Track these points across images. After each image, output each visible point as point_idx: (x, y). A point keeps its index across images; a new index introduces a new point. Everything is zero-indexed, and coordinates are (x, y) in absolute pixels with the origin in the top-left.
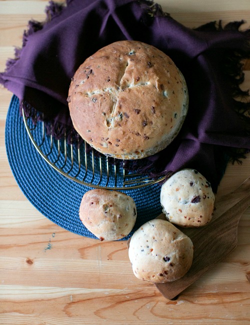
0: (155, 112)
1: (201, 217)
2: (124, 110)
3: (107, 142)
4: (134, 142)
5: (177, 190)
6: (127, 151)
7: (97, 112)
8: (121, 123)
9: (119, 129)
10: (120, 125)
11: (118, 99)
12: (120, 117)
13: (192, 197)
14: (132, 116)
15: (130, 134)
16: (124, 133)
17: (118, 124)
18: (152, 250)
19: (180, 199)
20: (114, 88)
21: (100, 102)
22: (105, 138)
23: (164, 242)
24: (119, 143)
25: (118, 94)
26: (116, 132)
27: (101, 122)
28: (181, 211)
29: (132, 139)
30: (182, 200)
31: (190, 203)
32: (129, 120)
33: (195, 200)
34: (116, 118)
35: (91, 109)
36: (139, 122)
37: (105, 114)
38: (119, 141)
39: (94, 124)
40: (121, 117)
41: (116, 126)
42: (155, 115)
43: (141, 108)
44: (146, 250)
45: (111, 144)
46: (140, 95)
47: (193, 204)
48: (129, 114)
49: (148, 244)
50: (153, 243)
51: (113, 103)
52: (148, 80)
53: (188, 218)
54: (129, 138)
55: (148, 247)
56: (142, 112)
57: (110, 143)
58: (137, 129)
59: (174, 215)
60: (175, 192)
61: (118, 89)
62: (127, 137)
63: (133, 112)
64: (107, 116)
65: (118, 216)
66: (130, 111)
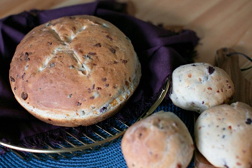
0: (111, 39)
1: (227, 82)
2: (86, 52)
3: (95, 89)
4: (119, 71)
5: (190, 76)
6: (119, 85)
7: (64, 70)
8: (94, 62)
9: (97, 69)
10: (94, 65)
11: (73, 49)
12: (88, 58)
13: (206, 71)
14: (97, 50)
15: (109, 67)
16: (104, 68)
17: (93, 65)
18: (230, 127)
19: (200, 80)
20: (61, 46)
21: (59, 62)
22: (91, 88)
23: (230, 113)
24: (108, 81)
25: (69, 47)
26: (96, 72)
27: (75, 76)
28: (211, 89)
29: (114, 69)
30: (202, 78)
31: (210, 76)
32: (98, 54)
33: (211, 71)
34: (86, 62)
35: (56, 74)
36: (107, 51)
37: (73, 66)
38: (106, 79)
39: (70, 84)
40: (90, 58)
41: (92, 68)
42: (114, 41)
43: (98, 41)
44: (226, 133)
45: (101, 88)
46: (88, 35)
47: (213, 75)
48: (93, 51)
49: (221, 127)
50: (223, 122)
51: (72, 55)
52: (83, 25)
53: (220, 91)
54: (112, 70)
55: (224, 129)
56: (102, 43)
57: (99, 88)
58: (111, 58)
59: (208, 99)
60: (189, 79)
61: (64, 45)
62: (109, 71)
63: (96, 48)
64: (76, 67)
65: (174, 125)
66: (92, 49)
